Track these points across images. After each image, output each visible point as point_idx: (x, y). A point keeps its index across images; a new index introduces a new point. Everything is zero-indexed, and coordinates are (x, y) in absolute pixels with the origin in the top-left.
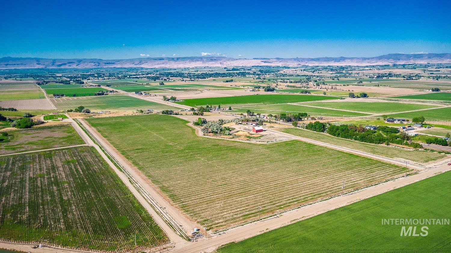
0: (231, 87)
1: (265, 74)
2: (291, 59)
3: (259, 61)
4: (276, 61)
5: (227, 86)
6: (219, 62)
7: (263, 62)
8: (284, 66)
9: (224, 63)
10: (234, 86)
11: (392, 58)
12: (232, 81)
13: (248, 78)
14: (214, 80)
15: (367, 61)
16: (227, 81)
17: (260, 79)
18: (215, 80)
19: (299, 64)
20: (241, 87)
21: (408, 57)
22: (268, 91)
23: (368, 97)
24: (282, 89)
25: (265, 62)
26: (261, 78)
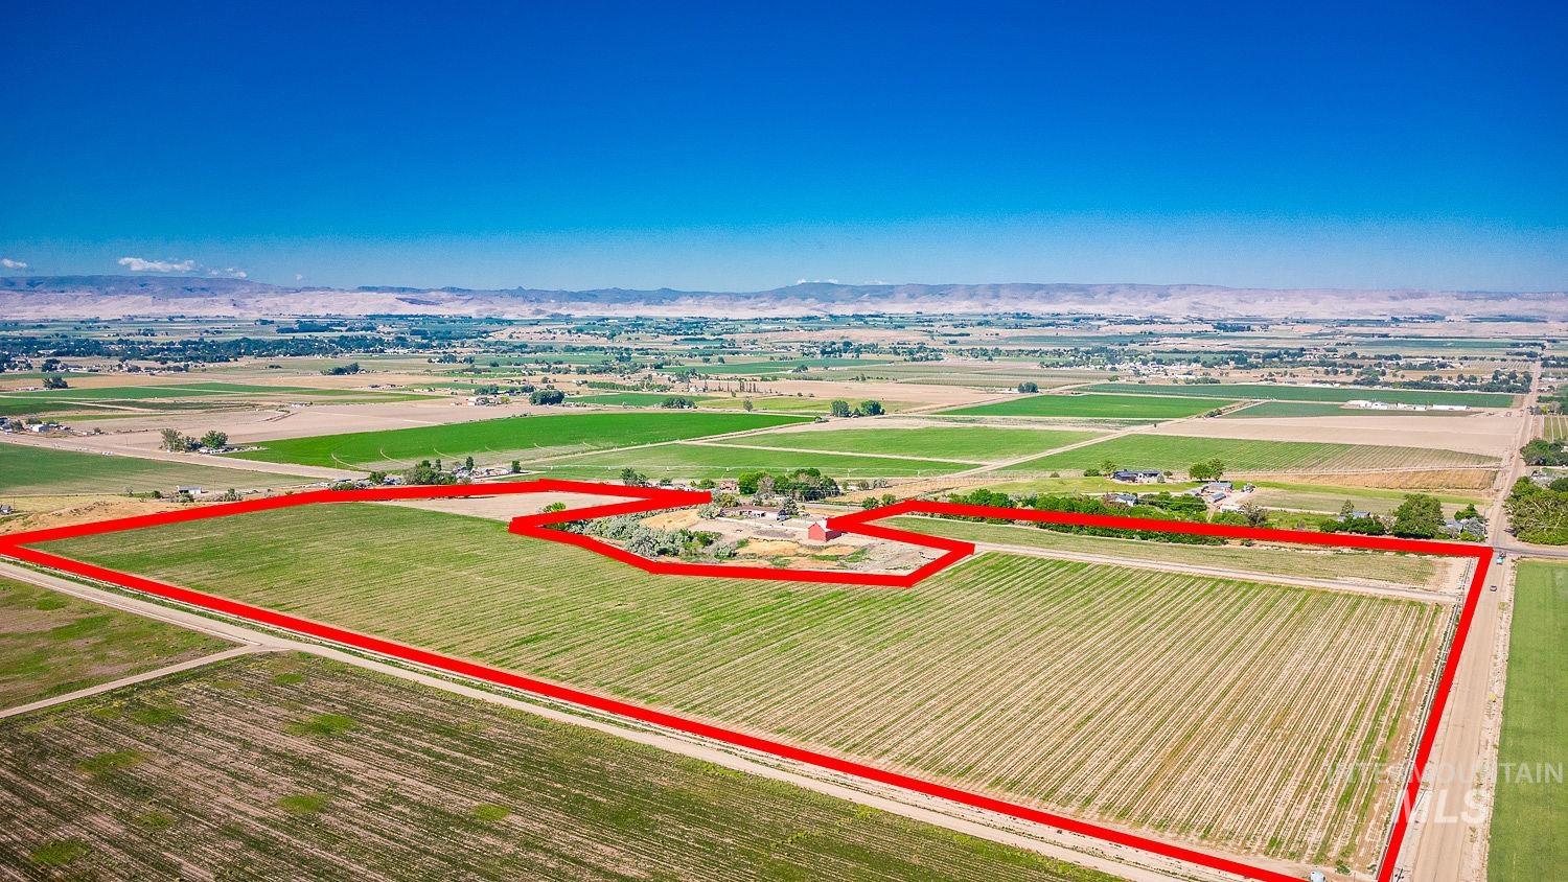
0: (375, 390)
1: (449, 345)
2: (500, 293)
3: (390, 298)
4: (452, 300)
5: (356, 389)
6: (225, 298)
7: (403, 300)
8: (485, 315)
9: (248, 301)
10: (385, 389)
11: (811, 297)
12: (355, 369)
13: (392, 358)
14: (272, 367)
15: (744, 302)
16: (339, 371)
17: (454, 360)
18: (278, 367)
19: (539, 312)
20: (418, 391)
21: (857, 293)
22: (543, 402)
23: (883, 413)
24: (578, 393)
25: (413, 302)
26: (458, 359)
